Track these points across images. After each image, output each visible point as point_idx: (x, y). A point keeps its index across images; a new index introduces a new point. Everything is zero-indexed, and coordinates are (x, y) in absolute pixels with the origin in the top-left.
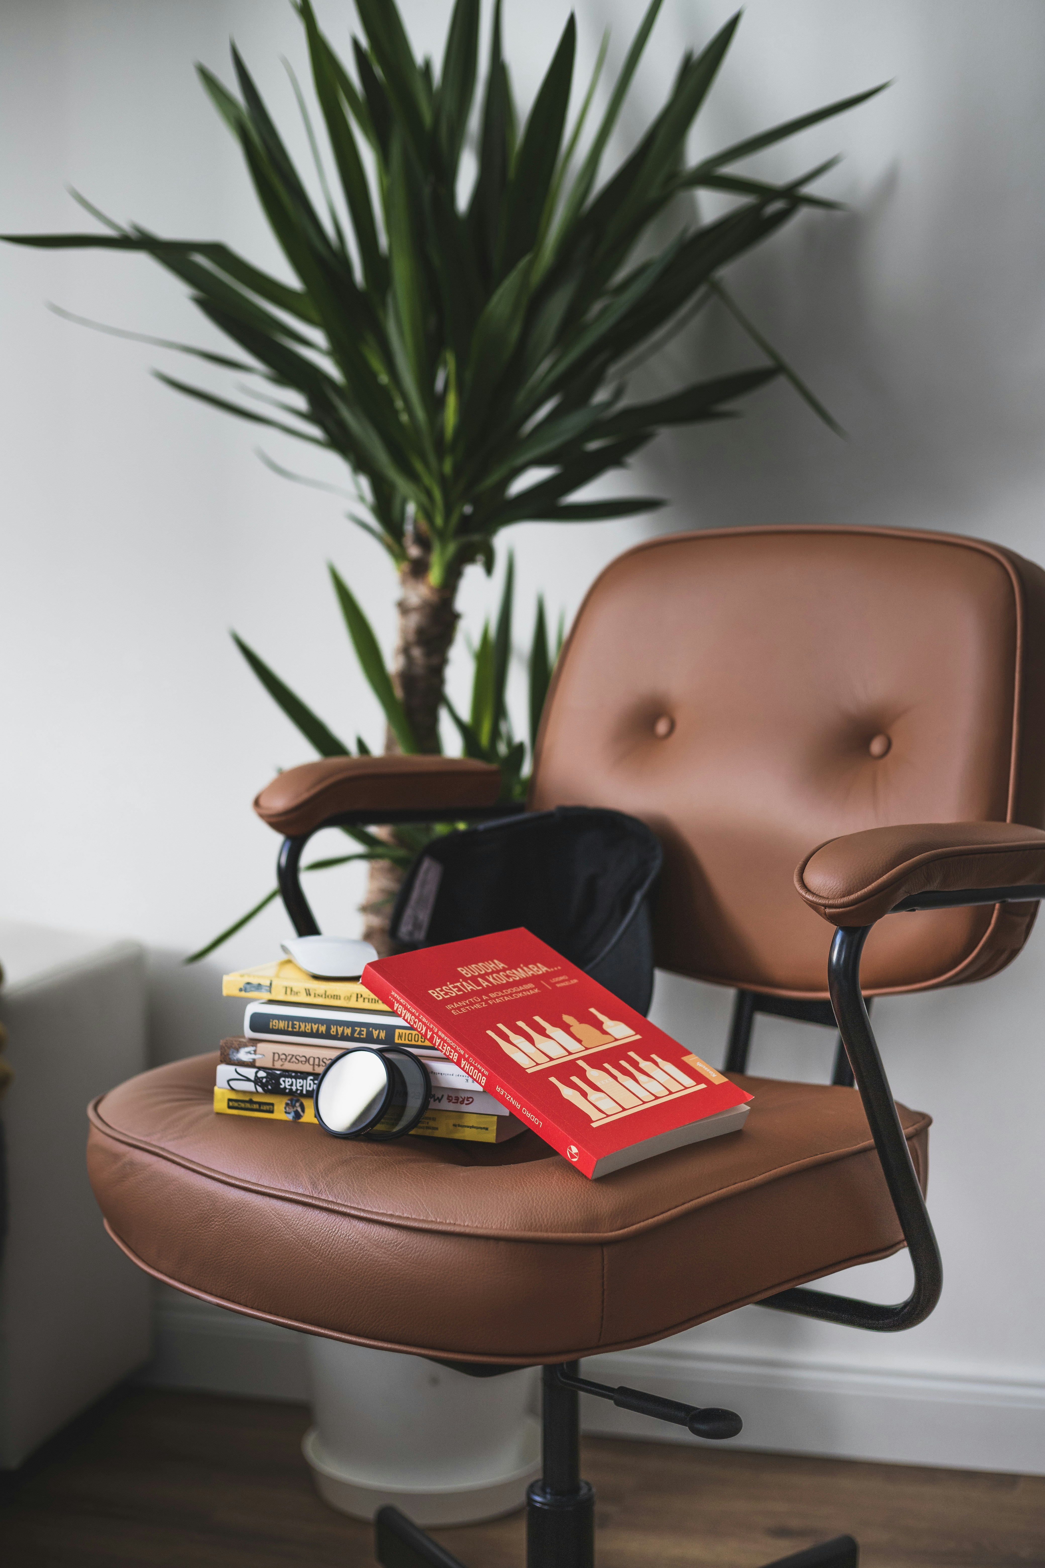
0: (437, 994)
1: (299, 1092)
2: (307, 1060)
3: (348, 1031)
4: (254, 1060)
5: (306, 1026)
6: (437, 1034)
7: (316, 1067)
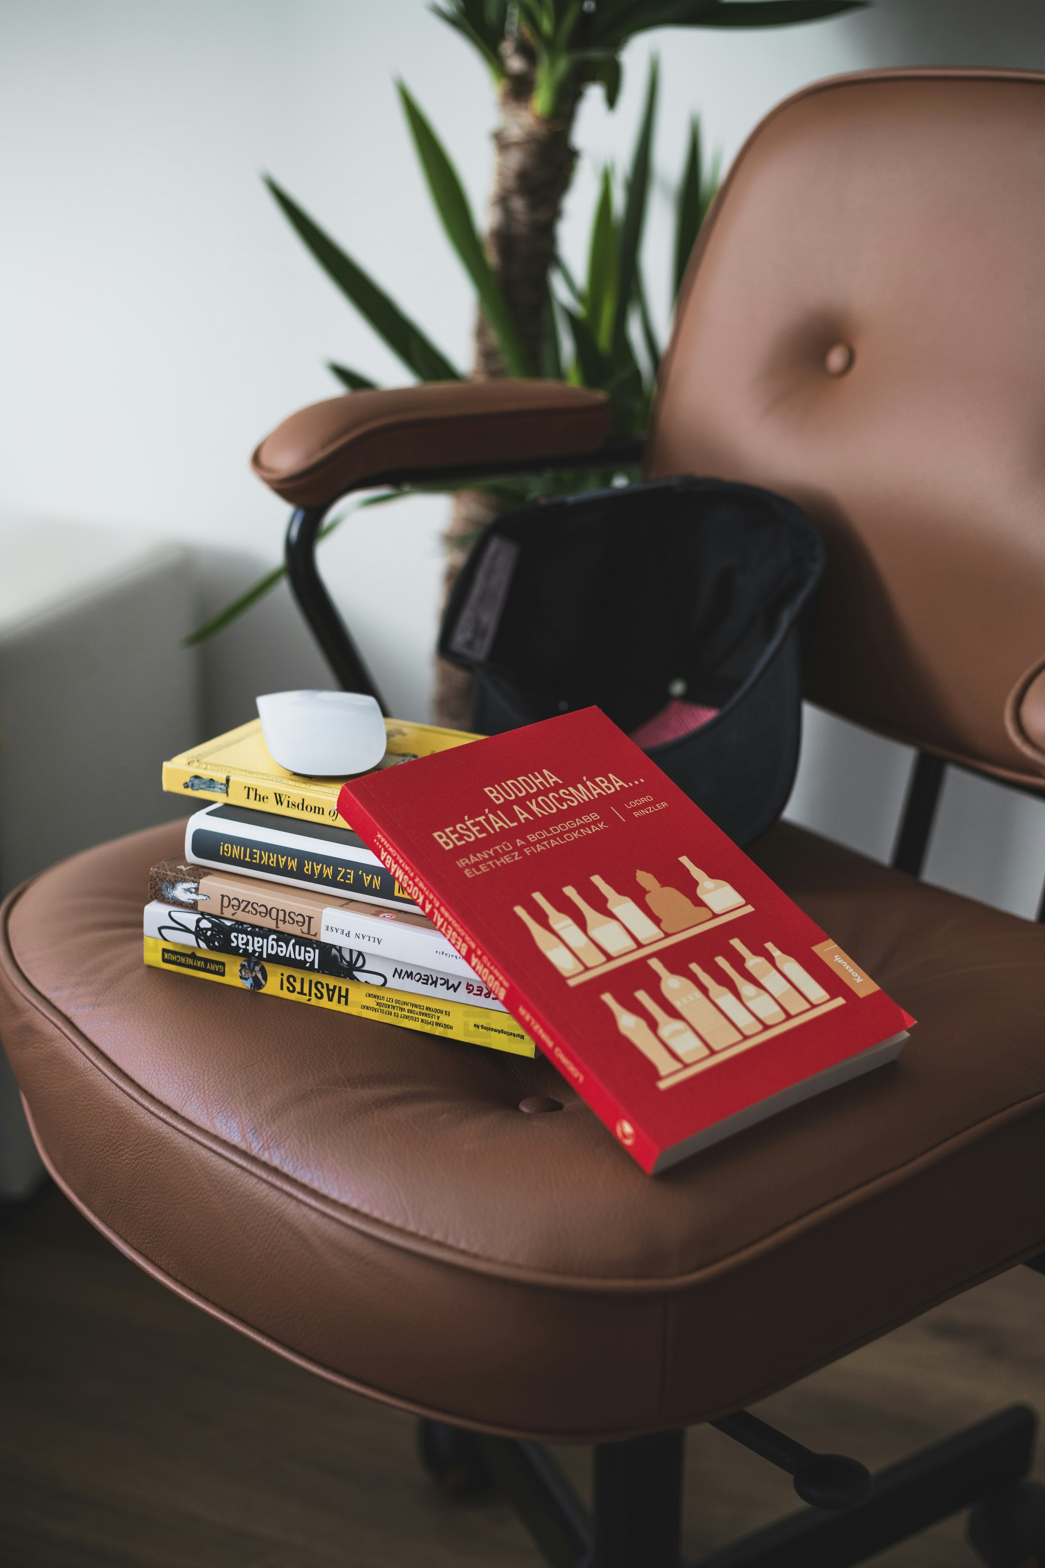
0: (446, 839)
1: (257, 954)
2: (268, 912)
3: (328, 872)
4: (196, 902)
5: (269, 858)
6: (438, 909)
7: (281, 923)
